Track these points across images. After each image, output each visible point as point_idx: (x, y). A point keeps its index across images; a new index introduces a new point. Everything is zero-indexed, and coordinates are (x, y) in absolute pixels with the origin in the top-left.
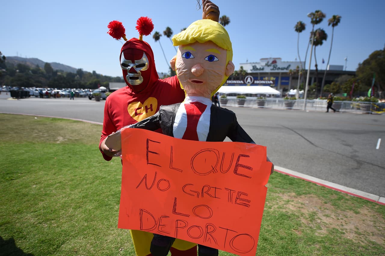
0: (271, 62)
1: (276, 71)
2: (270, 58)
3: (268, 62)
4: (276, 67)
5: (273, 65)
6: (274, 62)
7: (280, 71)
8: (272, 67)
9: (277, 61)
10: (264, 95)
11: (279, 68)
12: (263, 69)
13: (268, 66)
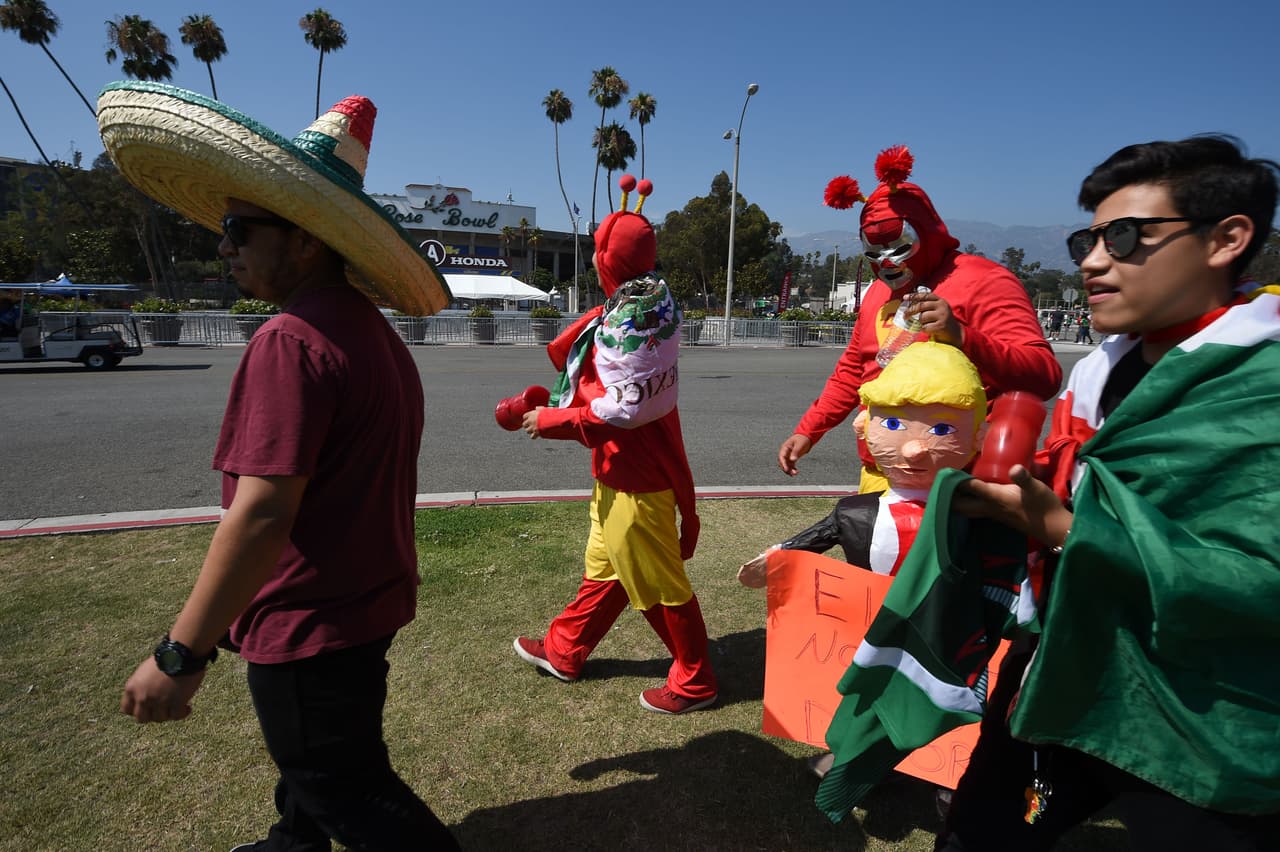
0: (440, 198)
1: (460, 228)
2: (439, 187)
3: (433, 199)
4: (458, 217)
5: (448, 209)
6: (451, 200)
7: (470, 229)
8: (446, 216)
9: (459, 195)
10: (494, 303)
11: (467, 221)
12: (419, 219)
13: (435, 211)
